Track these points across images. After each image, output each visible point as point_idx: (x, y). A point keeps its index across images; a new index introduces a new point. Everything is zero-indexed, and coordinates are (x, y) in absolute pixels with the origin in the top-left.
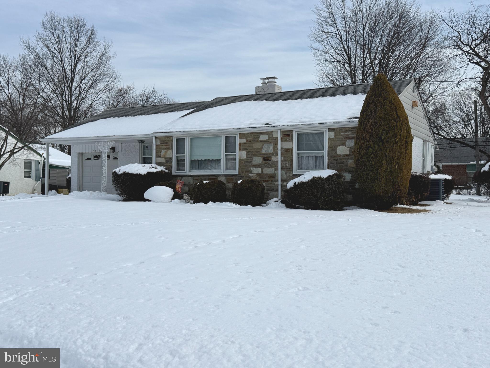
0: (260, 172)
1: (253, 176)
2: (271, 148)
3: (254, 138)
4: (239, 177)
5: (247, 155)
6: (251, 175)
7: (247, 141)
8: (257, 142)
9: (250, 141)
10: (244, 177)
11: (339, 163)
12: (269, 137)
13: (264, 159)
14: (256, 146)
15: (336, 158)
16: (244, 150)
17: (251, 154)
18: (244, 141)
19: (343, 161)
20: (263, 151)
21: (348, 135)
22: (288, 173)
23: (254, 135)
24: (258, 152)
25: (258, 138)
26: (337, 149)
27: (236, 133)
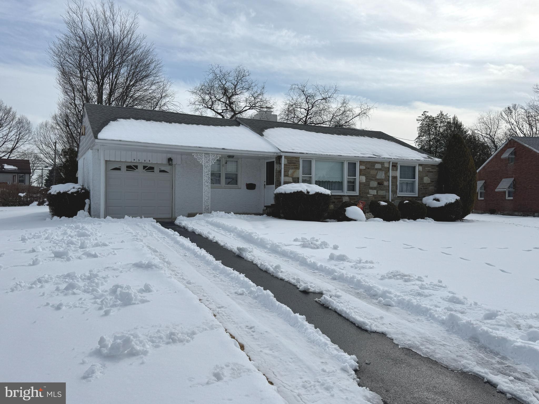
0: (376, 194)
1: (370, 197)
2: (383, 175)
3: (371, 166)
4: (360, 197)
5: (366, 180)
6: (368, 195)
7: (366, 168)
8: (373, 169)
9: (368, 168)
10: (364, 198)
11: (425, 189)
12: (382, 166)
13: (379, 184)
14: (373, 172)
15: (423, 185)
16: (363, 175)
17: (369, 179)
18: (363, 167)
19: (426, 187)
20: (378, 177)
21: (429, 170)
22: (394, 195)
23: (371, 164)
24: (374, 178)
25: (374, 166)
26: (423, 179)
27: (357, 160)
